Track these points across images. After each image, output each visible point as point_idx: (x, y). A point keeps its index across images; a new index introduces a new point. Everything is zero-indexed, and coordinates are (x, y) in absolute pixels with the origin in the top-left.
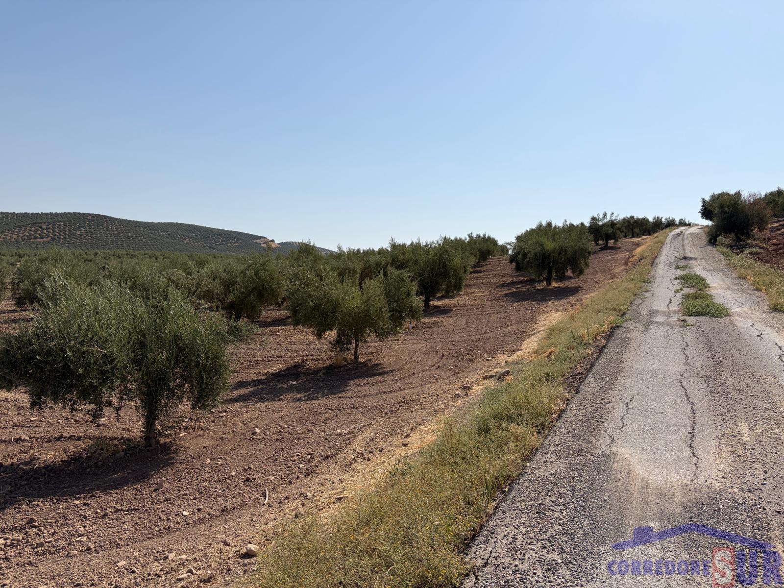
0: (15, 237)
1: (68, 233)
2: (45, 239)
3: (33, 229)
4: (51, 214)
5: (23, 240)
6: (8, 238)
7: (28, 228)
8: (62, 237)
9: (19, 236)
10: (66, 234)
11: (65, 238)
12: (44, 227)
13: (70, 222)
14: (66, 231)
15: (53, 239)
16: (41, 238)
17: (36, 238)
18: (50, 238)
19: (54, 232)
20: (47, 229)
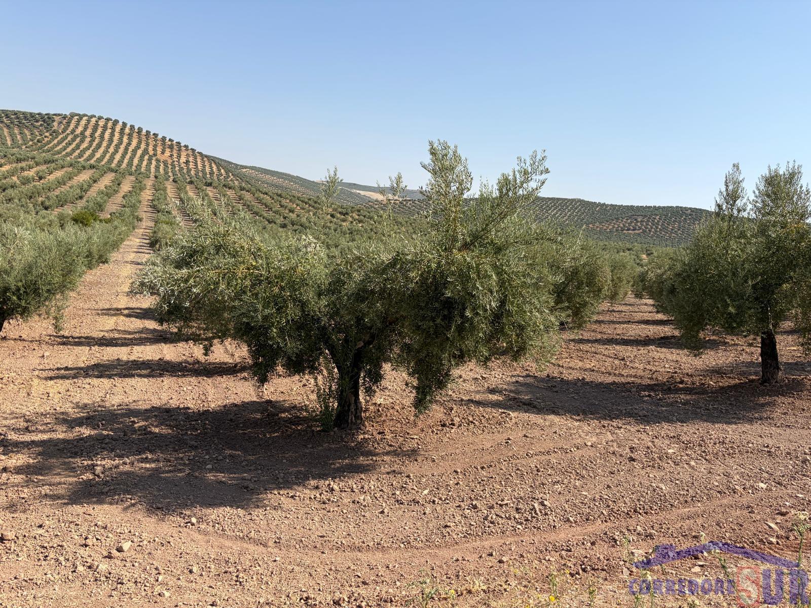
0: (610, 227)
1: (660, 227)
2: (637, 232)
3: (629, 221)
4: (655, 207)
5: (617, 230)
6: (605, 228)
7: (624, 220)
8: (653, 230)
9: (614, 227)
10: (657, 228)
11: (656, 231)
12: (639, 220)
13: (666, 216)
14: (658, 225)
15: (644, 232)
16: (634, 230)
17: (628, 230)
18: (641, 231)
19: (647, 225)
20: (641, 221)
